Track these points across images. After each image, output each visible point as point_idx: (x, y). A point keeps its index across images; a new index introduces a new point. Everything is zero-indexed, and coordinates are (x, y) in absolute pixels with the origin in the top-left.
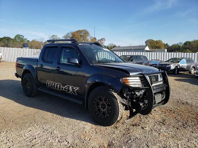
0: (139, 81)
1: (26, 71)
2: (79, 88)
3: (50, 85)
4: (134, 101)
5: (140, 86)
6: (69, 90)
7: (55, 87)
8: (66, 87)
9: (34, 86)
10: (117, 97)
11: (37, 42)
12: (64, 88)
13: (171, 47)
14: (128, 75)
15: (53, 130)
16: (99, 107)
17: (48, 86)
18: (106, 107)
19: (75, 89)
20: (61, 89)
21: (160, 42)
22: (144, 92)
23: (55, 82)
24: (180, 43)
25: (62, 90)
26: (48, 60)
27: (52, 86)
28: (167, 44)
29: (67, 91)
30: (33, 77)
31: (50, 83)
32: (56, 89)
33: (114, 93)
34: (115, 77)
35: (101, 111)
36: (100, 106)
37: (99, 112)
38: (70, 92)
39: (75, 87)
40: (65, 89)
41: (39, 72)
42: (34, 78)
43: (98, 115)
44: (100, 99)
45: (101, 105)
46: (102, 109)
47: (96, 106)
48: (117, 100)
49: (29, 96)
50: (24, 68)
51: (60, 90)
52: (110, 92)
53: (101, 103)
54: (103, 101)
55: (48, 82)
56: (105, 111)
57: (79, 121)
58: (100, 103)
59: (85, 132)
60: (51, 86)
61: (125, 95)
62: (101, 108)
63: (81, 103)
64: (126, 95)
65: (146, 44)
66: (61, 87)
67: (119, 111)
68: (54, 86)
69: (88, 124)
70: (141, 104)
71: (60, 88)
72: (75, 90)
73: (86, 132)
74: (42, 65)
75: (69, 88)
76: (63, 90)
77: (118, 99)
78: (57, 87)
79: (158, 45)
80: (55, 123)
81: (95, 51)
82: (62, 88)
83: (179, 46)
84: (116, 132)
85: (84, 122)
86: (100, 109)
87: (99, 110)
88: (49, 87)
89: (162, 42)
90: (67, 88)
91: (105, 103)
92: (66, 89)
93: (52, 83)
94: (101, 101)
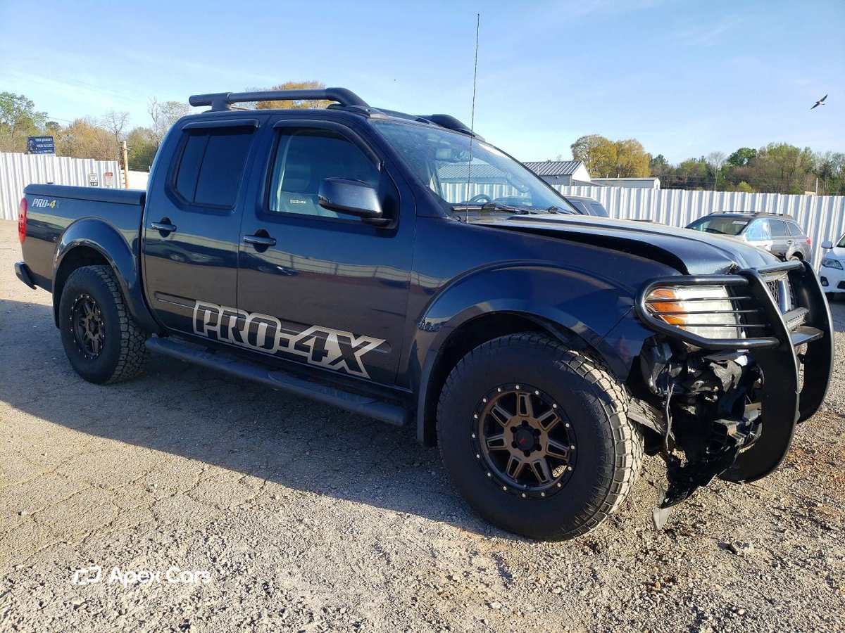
0: (727, 306)
1: (77, 257)
2: (380, 342)
3: (213, 324)
4: (691, 410)
5: (729, 336)
6: (320, 353)
7: (244, 334)
8: (308, 338)
9: (123, 327)
10: (611, 393)
11: (96, 131)
12: (293, 340)
13: (678, 170)
14: (677, 273)
15: (272, 568)
16: (501, 442)
17: (200, 327)
18: (545, 440)
19: (358, 348)
20: (277, 346)
21: (631, 149)
22: (743, 368)
23: (241, 312)
24: (716, 156)
25: (283, 349)
26: (199, 200)
27: (224, 328)
28: (660, 157)
29: (309, 355)
30: (118, 286)
31: (215, 312)
32: (246, 343)
33: (597, 374)
34: (607, 287)
35: (515, 463)
36: (507, 438)
37: (503, 469)
38: (325, 361)
39: (357, 336)
40: (299, 346)
41: (150, 263)
42: (124, 289)
43: (497, 482)
44: (509, 403)
45: (513, 430)
46: (516, 454)
47: (483, 437)
48: (615, 406)
49: (100, 377)
50: (65, 241)
51: (273, 351)
52: (573, 366)
53: (516, 421)
54: (524, 411)
55: (202, 309)
56: (538, 465)
57: (391, 515)
58: (505, 420)
59: (443, 575)
60: (217, 329)
61: (652, 384)
62: (514, 445)
63: (395, 417)
64: (658, 383)
65: (576, 156)
66: (279, 335)
67: (622, 462)
68: (236, 331)
69: (446, 527)
70: (732, 430)
71: (269, 340)
72: (358, 355)
73: (450, 578)
74: (166, 222)
75: (321, 342)
76: (291, 349)
77: (617, 402)
78: (253, 336)
79: (622, 161)
80: (271, 524)
81: (445, 154)
82: (284, 343)
83: (707, 166)
84: (605, 576)
85: (419, 520)
86: (507, 454)
87: (502, 457)
88: (206, 334)
89: (641, 146)
90: (311, 343)
91: (535, 423)
92: (307, 349)
93: (227, 315)
94: (514, 413)
